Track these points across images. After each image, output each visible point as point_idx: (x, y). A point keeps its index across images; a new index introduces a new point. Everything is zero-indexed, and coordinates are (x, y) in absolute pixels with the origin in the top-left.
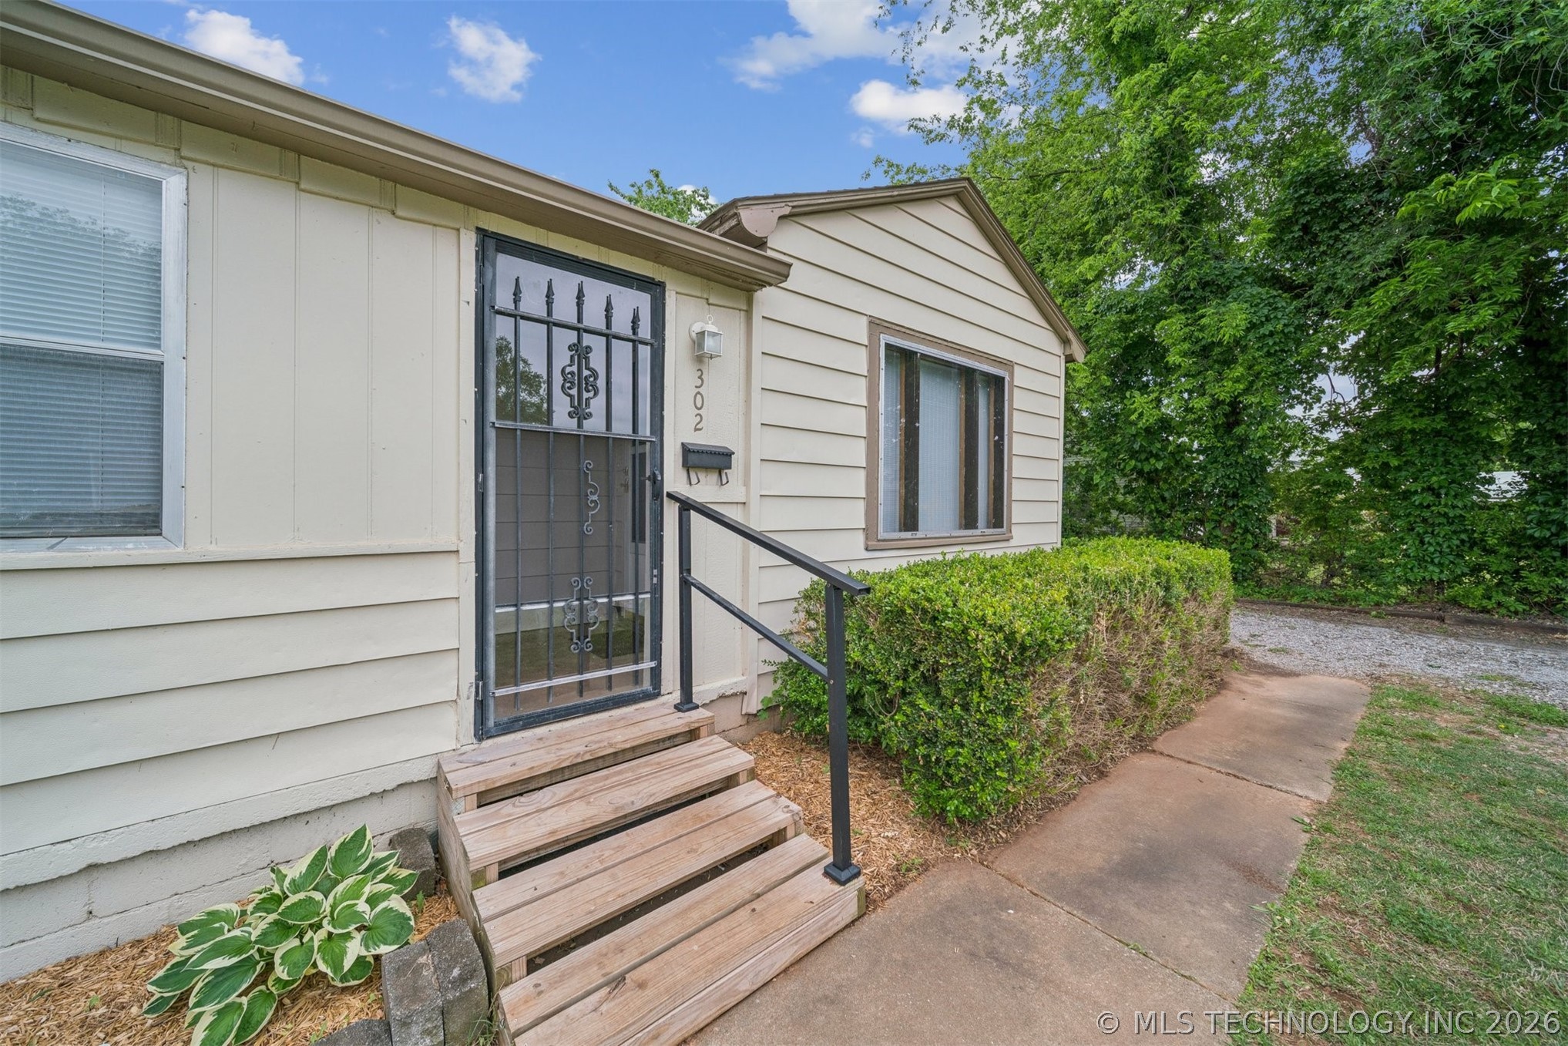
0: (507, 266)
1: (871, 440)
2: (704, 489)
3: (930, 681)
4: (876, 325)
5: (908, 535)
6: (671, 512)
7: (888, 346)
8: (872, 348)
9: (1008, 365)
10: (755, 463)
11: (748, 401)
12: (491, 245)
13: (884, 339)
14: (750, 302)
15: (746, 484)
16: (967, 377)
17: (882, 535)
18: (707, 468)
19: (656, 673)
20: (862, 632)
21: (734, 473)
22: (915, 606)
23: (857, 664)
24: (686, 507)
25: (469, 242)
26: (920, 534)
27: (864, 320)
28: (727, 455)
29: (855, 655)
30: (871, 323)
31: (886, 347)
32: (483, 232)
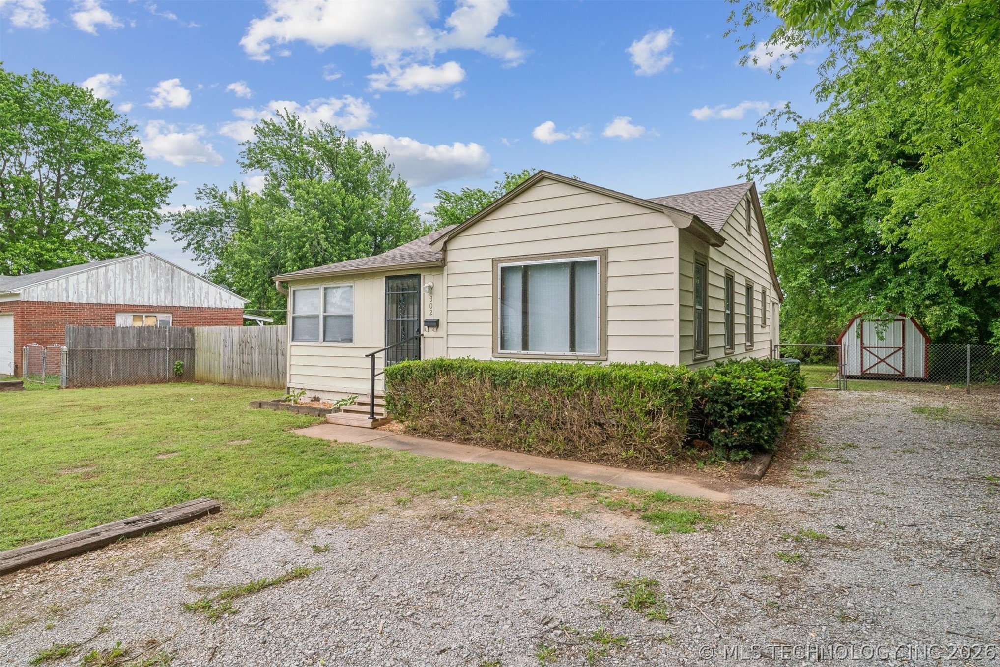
1: (495, 310)
2: (432, 333)
4: (497, 260)
6: (422, 340)
8: (494, 271)
9: (602, 251)
10: (445, 324)
13: (501, 266)
17: (500, 351)
18: (432, 327)
21: (441, 327)
25: (384, 279)
27: (490, 261)
28: (436, 322)
30: (494, 261)
31: (502, 268)
32: (386, 277)
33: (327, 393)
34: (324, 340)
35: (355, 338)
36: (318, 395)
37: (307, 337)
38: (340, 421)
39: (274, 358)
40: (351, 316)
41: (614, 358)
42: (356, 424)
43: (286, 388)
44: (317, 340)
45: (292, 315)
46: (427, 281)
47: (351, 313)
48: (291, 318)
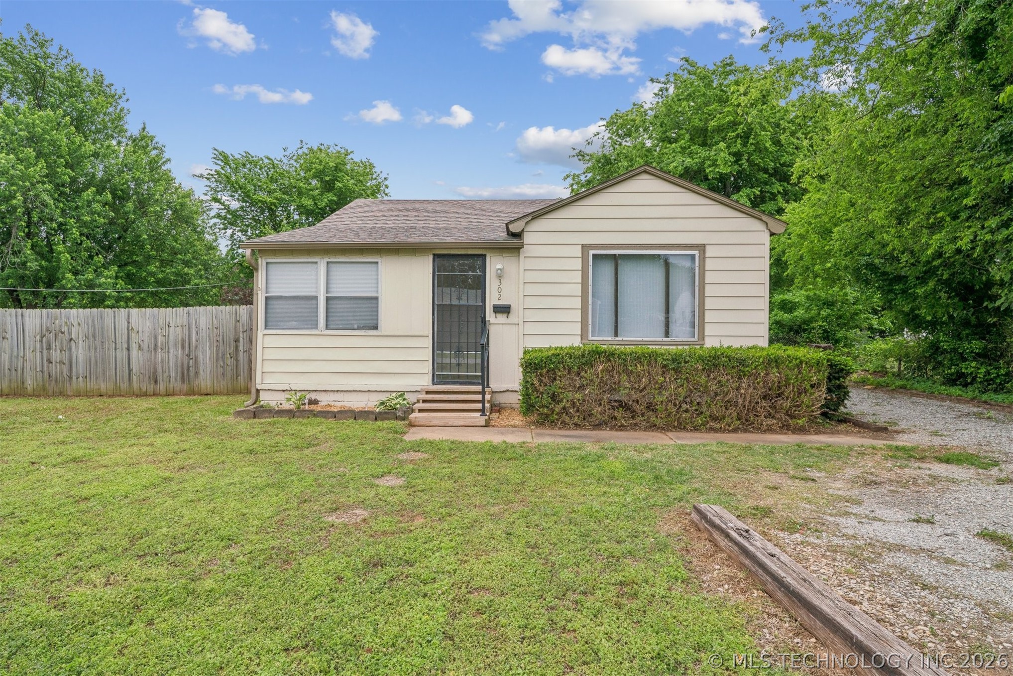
0: (439, 260)
1: (584, 297)
2: (502, 319)
8: (584, 257)
9: (700, 247)
10: (521, 310)
11: (518, 287)
12: (436, 256)
13: (592, 252)
14: (518, 254)
15: (517, 317)
17: (591, 338)
18: (502, 312)
21: (513, 313)
25: (431, 257)
26: (617, 339)
27: (579, 247)
28: (511, 307)
30: (584, 247)
31: (594, 255)
32: (434, 255)
33: (332, 393)
34: (327, 328)
35: (382, 324)
36: (313, 396)
37: (294, 324)
38: (435, 422)
39: (121, 355)
40: (377, 298)
41: (709, 343)
42: (462, 423)
43: (253, 391)
44: (316, 327)
45: (264, 295)
46: (494, 264)
47: (376, 295)
48: (264, 299)
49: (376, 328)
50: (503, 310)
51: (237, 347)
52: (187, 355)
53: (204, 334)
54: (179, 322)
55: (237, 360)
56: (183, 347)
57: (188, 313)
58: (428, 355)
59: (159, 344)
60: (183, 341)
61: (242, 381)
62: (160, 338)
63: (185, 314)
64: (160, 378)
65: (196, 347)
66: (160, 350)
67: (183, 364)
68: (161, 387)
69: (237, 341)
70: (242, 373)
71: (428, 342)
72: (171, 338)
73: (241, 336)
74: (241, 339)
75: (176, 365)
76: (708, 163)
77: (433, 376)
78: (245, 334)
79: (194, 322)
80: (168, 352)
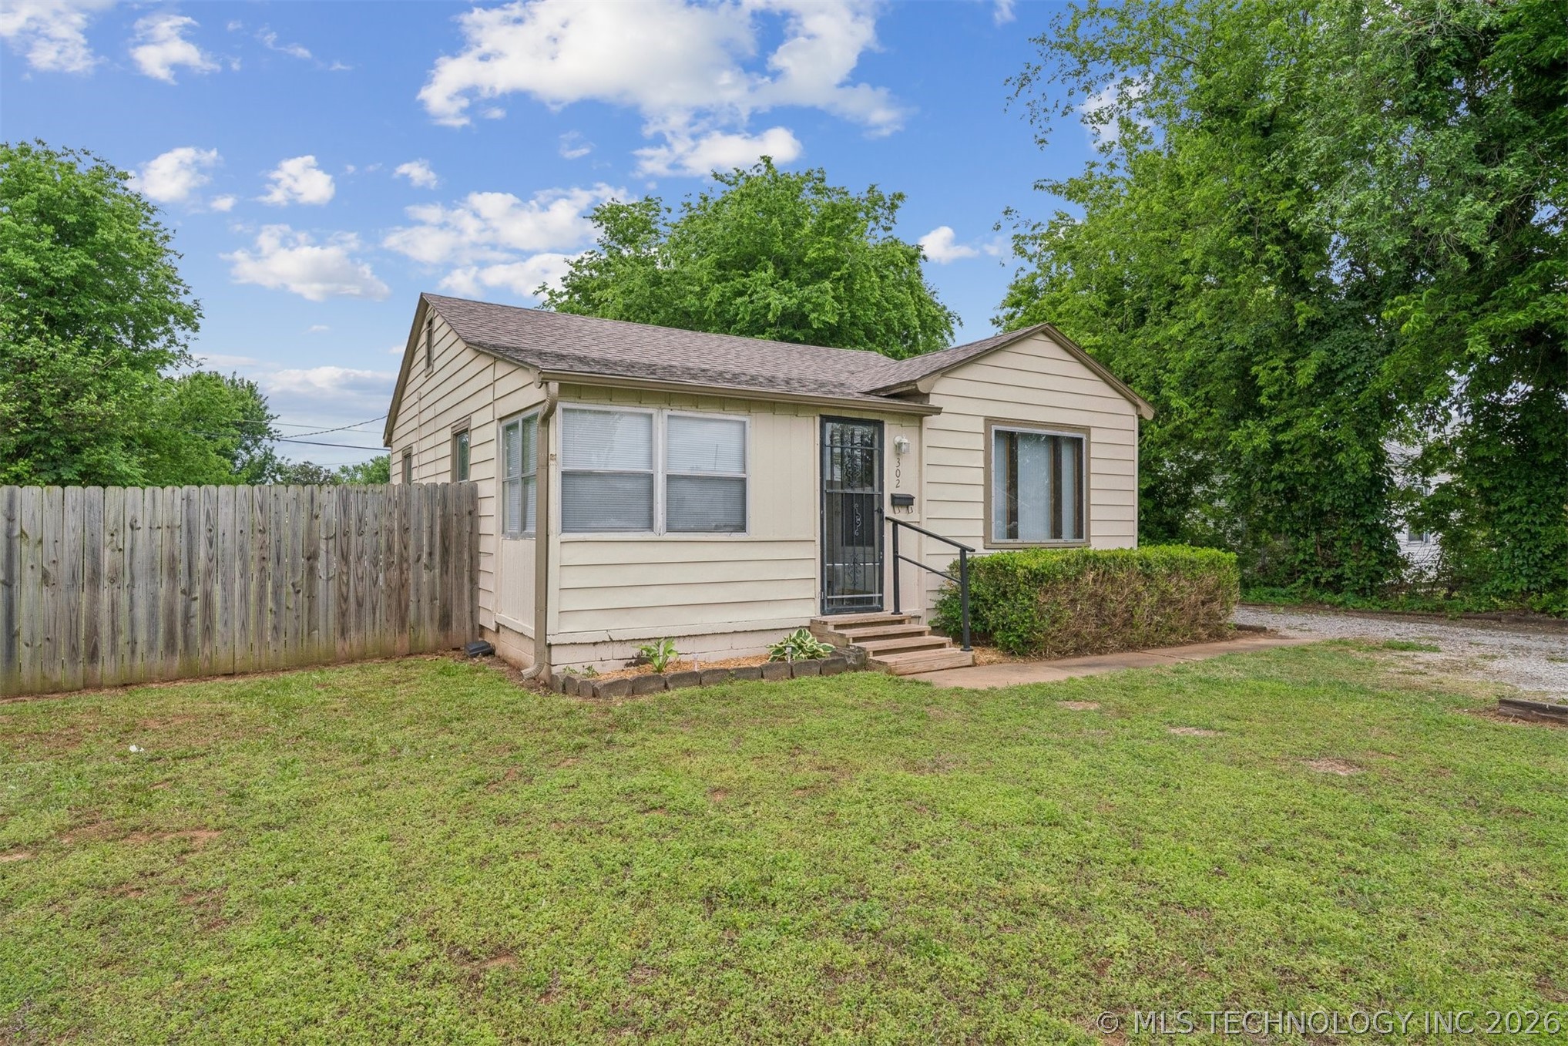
0: (829, 426)
1: (987, 487)
2: (901, 515)
3: (1004, 594)
4: (989, 420)
5: (1011, 541)
6: (888, 527)
7: (997, 432)
8: (987, 434)
9: (1087, 430)
10: (924, 502)
11: (920, 471)
12: (825, 419)
13: (994, 428)
14: (921, 422)
15: (920, 512)
16: (1055, 442)
17: (994, 540)
18: (901, 505)
19: (881, 599)
20: (977, 579)
21: (915, 507)
22: (998, 564)
23: (975, 594)
24: (896, 523)
25: (818, 419)
26: (1018, 541)
27: (982, 419)
28: (912, 499)
29: (974, 589)
30: (986, 420)
31: (995, 432)
32: (821, 416)
34: (668, 529)
35: (751, 522)
37: (613, 522)
40: (744, 481)
44: (651, 527)
45: (560, 468)
47: (743, 476)
48: (559, 477)
49: (742, 528)
50: (903, 501)
51: (312, 571)
52: (183, 592)
53: (228, 544)
54: (162, 517)
55: (311, 597)
56: (172, 573)
57: (188, 499)
58: (813, 570)
59: (106, 568)
60: (173, 560)
61: (323, 639)
62: (107, 557)
63: (178, 502)
64: (104, 648)
65: (208, 573)
66: (106, 583)
67: (171, 611)
68: (107, 667)
69: (312, 557)
70: (321, 623)
71: (814, 551)
72: (141, 554)
73: (323, 546)
74: (322, 554)
75: (152, 616)
76: (809, 306)
77: (822, 601)
78: (331, 543)
79: (203, 518)
80: (132, 586)
